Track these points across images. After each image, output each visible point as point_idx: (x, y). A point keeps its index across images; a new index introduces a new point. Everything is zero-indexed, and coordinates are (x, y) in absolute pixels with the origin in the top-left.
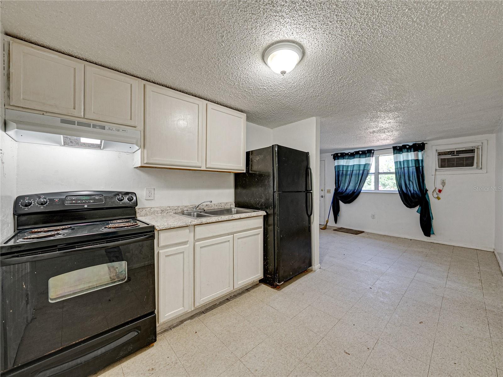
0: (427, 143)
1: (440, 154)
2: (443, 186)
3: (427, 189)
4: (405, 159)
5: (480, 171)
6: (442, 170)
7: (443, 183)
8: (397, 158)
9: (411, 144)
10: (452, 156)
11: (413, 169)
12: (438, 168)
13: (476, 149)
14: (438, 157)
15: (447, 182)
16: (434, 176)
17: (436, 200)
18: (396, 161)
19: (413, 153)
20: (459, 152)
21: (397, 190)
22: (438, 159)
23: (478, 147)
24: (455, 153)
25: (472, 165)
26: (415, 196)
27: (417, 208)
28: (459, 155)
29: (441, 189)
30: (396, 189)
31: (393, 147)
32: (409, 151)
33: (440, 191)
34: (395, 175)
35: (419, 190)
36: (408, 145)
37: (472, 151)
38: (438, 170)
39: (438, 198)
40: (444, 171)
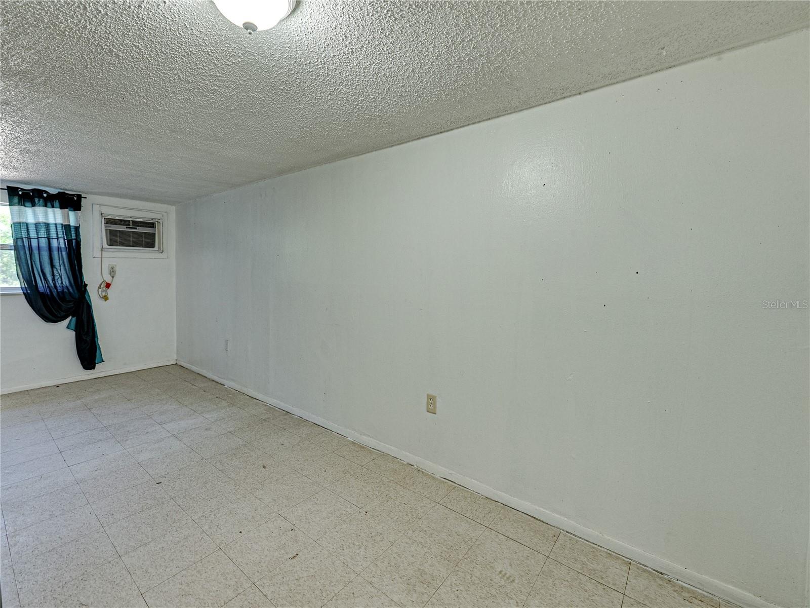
0: (86, 198)
1: (108, 221)
2: (113, 277)
3: (86, 283)
4: (41, 219)
5: (160, 255)
6: (111, 250)
7: (112, 272)
8: (20, 214)
9: (53, 191)
10: (127, 227)
11: (59, 243)
12: (105, 245)
13: (156, 223)
14: (106, 227)
15: (117, 269)
16: (100, 259)
17: (103, 302)
18: (16, 220)
19: (58, 211)
20: (137, 224)
21: (19, 286)
22: (106, 230)
23: (159, 221)
24: (131, 224)
25: (152, 245)
26: (68, 297)
27: (67, 321)
28: (136, 228)
29: (109, 282)
30: (16, 284)
31: (7, 186)
32: (49, 204)
33: (108, 286)
34: (13, 252)
35: (73, 284)
36: (46, 192)
37: (152, 225)
38: (105, 250)
39: (106, 298)
40: (113, 252)
